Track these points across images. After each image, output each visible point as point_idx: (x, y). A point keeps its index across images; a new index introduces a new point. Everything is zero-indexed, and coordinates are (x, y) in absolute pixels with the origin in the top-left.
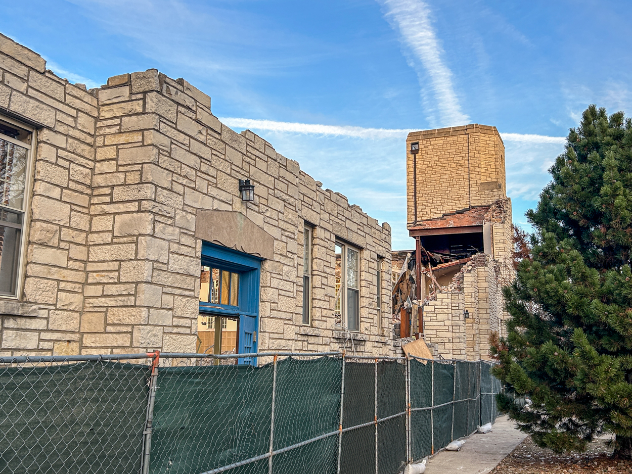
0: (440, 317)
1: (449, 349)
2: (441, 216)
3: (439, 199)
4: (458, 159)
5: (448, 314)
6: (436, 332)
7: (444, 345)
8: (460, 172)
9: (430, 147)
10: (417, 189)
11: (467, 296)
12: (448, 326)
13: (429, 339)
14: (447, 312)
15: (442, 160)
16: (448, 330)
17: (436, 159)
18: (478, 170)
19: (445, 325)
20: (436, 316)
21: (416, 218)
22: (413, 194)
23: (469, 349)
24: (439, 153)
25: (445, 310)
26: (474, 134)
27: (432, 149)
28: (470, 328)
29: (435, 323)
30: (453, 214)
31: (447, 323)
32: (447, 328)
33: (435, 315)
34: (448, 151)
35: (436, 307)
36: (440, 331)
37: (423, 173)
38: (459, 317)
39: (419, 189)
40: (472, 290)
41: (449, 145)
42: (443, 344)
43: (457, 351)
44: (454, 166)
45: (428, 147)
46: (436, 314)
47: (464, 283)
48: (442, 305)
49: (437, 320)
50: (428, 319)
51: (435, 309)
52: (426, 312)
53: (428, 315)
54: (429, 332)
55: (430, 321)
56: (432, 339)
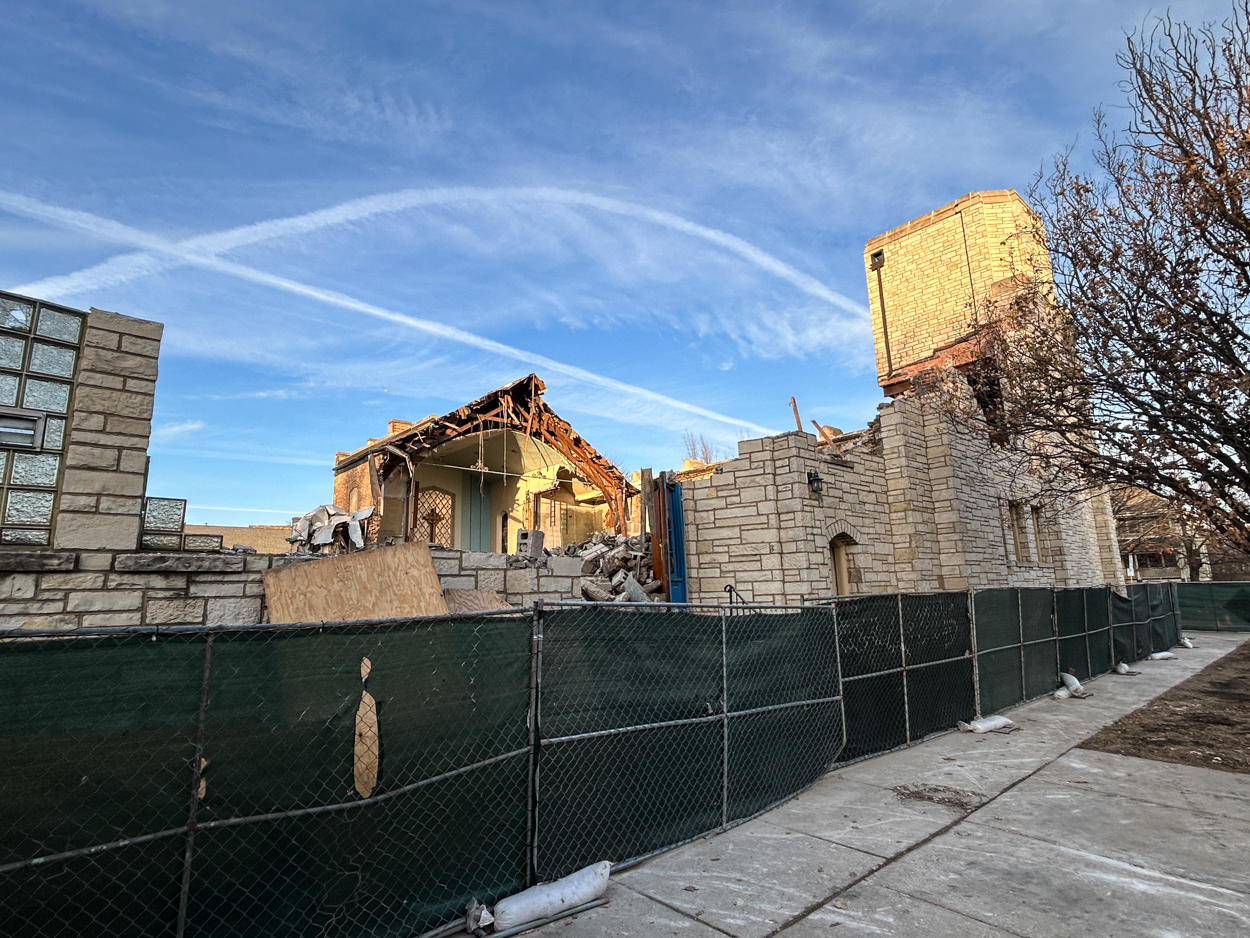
0: (747, 496)
1: (771, 570)
2: (930, 353)
3: (924, 327)
4: (949, 256)
5: (765, 486)
6: (741, 530)
7: (761, 560)
8: (954, 276)
9: (901, 252)
10: (888, 321)
11: (890, 456)
12: (768, 515)
13: (726, 549)
14: (762, 482)
15: (923, 265)
16: (768, 523)
17: (913, 266)
18: (986, 263)
19: (759, 514)
20: (739, 495)
21: (890, 366)
22: (883, 330)
23: (903, 566)
24: (916, 257)
25: (758, 479)
26: (971, 208)
27: (905, 254)
28: (901, 521)
29: (737, 512)
30: (950, 346)
31: (765, 508)
32: (764, 519)
33: (737, 492)
34: (931, 248)
35: (738, 474)
36: (749, 527)
37: (894, 294)
38: (792, 490)
39: (891, 319)
40: (899, 440)
41: (931, 239)
42: (758, 558)
43: (792, 572)
44: (944, 268)
45: (897, 252)
46: (739, 489)
47: (882, 430)
48: (751, 469)
49: (741, 505)
50: (722, 503)
51: (735, 478)
52: (717, 487)
53: (720, 494)
54: (725, 533)
55: (727, 508)
56: (733, 548)
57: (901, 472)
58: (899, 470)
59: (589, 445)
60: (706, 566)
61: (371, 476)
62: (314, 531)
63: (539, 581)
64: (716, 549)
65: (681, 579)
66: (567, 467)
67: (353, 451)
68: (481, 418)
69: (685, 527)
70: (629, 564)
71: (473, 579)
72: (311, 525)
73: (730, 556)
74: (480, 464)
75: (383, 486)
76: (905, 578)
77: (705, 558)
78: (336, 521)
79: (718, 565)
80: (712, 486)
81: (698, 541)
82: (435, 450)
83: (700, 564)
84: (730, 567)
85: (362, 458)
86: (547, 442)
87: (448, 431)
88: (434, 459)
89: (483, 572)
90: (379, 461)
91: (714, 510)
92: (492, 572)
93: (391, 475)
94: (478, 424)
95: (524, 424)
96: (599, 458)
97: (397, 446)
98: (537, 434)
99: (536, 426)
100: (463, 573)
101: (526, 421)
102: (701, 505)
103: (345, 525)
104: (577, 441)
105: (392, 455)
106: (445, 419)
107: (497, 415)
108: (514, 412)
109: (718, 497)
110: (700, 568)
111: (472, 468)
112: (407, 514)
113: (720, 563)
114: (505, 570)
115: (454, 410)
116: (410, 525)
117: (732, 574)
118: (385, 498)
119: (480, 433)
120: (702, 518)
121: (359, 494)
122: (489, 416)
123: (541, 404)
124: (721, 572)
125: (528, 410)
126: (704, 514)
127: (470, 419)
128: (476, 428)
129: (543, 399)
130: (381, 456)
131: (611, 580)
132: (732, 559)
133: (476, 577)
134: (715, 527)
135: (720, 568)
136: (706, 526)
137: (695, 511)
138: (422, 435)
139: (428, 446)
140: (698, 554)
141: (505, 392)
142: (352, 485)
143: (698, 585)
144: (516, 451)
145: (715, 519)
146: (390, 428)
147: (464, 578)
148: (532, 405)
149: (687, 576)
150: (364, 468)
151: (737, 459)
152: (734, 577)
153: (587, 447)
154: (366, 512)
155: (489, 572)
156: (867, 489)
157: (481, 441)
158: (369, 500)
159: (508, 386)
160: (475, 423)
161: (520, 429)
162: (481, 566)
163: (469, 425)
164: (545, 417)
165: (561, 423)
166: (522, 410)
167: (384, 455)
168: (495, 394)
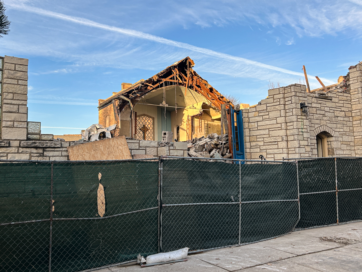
0: (272, 115)
1: (282, 148)
5: (280, 110)
6: (269, 131)
7: (278, 144)
11: (354, 93)
12: (281, 123)
13: (262, 139)
14: (279, 108)
16: (281, 127)
19: (277, 123)
20: (268, 115)
23: (359, 147)
25: (277, 107)
28: (358, 125)
29: (268, 122)
31: (280, 120)
32: (279, 125)
33: (267, 113)
35: (268, 105)
36: (273, 129)
38: (292, 112)
40: (358, 85)
42: (276, 143)
43: (292, 149)
47: (350, 80)
48: (274, 102)
49: (269, 119)
50: (261, 119)
51: (267, 107)
52: (258, 111)
53: (260, 114)
54: (262, 132)
55: (263, 121)
56: (265, 139)
57: (359, 101)
58: (358, 100)
59: (217, 91)
60: (254, 147)
61: (114, 110)
62: (91, 136)
63: (169, 151)
64: (258, 140)
65: (241, 153)
66: (207, 103)
67: (106, 99)
68: (164, 80)
69: (244, 130)
70: (218, 147)
71: (144, 151)
72: (89, 133)
73: (264, 143)
74: (164, 103)
75: (120, 115)
76: (359, 153)
77: (253, 144)
78: (100, 131)
79: (259, 147)
80: (256, 111)
81: (250, 136)
82: (143, 97)
83: (251, 146)
84: (264, 147)
85: (110, 102)
86: (196, 91)
87: (149, 88)
88: (143, 101)
89: (148, 148)
90: (117, 103)
91: (257, 122)
92: (152, 148)
93: (123, 110)
94: (163, 83)
95: (185, 82)
96: (222, 97)
97: (125, 96)
98: (191, 87)
99: (190, 83)
100: (140, 148)
101: (185, 81)
102: (251, 120)
103: (104, 133)
104: (211, 90)
105: (123, 100)
106: (147, 81)
107: (171, 79)
108: (180, 76)
109: (259, 116)
110: (251, 148)
111: (161, 105)
112: (132, 128)
113: (260, 146)
114: (157, 147)
115: (151, 77)
116: (134, 133)
117: (265, 151)
118: (121, 120)
119: (164, 88)
120: (252, 125)
121: (110, 119)
122: (167, 79)
123: (192, 72)
124: (260, 150)
125: (186, 75)
126: (253, 124)
127: (158, 81)
128: (161, 86)
129: (194, 69)
130: (118, 101)
131: (210, 154)
132: (265, 144)
133: (146, 150)
134: (258, 130)
135: (260, 148)
136: (254, 129)
137: (249, 122)
138: (136, 90)
139: (139, 95)
140: (250, 142)
141: (175, 67)
142: (106, 115)
143: (250, 156)
144: (182, 96)
145: (258, 126)
146: (122, 87)
147: (141, 150)
148: (188, 72)
149: (245, 152)
150: (111, 107)
151: (268, 98)
152: (266, 152)
153: (216, 92)
154: (113, 127)
155: (151, 148)
156: (340, 110)
157: (164, 91)
158: (114, 121)
159: (176, 63)
160: (161, 83)
161: (183, 85)
162: (147, 145)
163: (158, 84)
164: (195, 78)
165: (203, 81)
166: (183, 75)
167: (119, 100)
168: (170, 68)
